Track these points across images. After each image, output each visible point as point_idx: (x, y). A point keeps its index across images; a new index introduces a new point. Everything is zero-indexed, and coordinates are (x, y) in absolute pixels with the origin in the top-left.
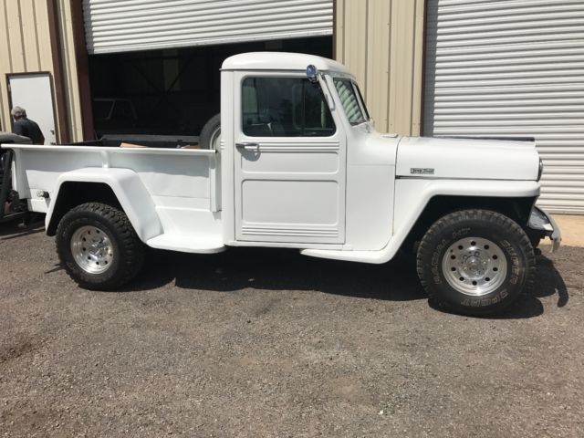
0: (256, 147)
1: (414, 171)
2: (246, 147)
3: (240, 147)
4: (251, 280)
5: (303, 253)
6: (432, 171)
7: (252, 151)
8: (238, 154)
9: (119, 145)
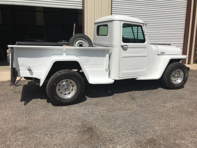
0: (126, 46)
1: (162, 53)
2: (124, 46)
3: (122, 46)
4: (110, 92)
5: (137, 79)
6: (164, 53)
7: (125, 48)
8: (121, 49)
9: (62, 46)
